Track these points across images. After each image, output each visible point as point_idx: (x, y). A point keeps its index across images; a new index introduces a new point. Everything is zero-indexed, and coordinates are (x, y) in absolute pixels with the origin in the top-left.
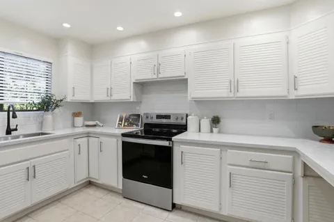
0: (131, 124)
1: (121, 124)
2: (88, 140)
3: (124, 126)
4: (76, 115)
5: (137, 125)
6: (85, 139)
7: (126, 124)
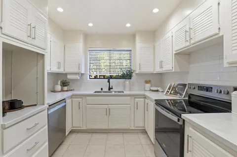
0: (176, 93)
1: (168, 92)
2: (145, 100)
3: (170, 93)
4: (147, 82)
5: (181, 95)
6: (143, 99)
7: (172, 92)
